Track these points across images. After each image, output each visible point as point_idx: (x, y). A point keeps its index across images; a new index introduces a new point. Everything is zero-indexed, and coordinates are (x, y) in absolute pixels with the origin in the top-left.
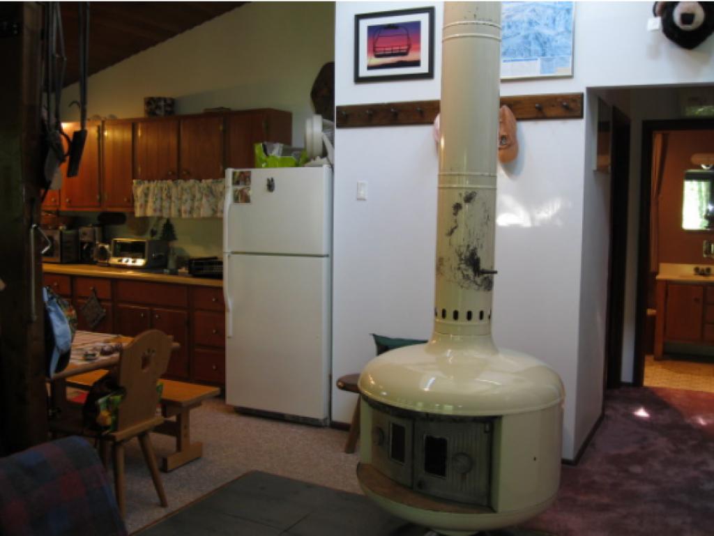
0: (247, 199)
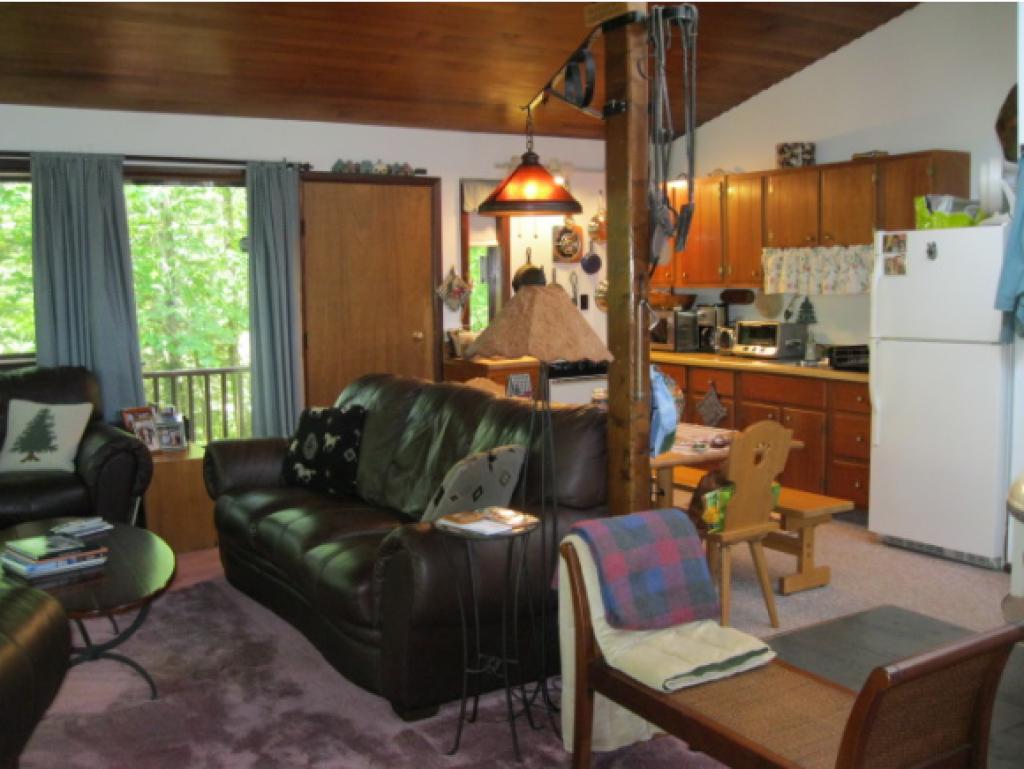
0: (901, 270)
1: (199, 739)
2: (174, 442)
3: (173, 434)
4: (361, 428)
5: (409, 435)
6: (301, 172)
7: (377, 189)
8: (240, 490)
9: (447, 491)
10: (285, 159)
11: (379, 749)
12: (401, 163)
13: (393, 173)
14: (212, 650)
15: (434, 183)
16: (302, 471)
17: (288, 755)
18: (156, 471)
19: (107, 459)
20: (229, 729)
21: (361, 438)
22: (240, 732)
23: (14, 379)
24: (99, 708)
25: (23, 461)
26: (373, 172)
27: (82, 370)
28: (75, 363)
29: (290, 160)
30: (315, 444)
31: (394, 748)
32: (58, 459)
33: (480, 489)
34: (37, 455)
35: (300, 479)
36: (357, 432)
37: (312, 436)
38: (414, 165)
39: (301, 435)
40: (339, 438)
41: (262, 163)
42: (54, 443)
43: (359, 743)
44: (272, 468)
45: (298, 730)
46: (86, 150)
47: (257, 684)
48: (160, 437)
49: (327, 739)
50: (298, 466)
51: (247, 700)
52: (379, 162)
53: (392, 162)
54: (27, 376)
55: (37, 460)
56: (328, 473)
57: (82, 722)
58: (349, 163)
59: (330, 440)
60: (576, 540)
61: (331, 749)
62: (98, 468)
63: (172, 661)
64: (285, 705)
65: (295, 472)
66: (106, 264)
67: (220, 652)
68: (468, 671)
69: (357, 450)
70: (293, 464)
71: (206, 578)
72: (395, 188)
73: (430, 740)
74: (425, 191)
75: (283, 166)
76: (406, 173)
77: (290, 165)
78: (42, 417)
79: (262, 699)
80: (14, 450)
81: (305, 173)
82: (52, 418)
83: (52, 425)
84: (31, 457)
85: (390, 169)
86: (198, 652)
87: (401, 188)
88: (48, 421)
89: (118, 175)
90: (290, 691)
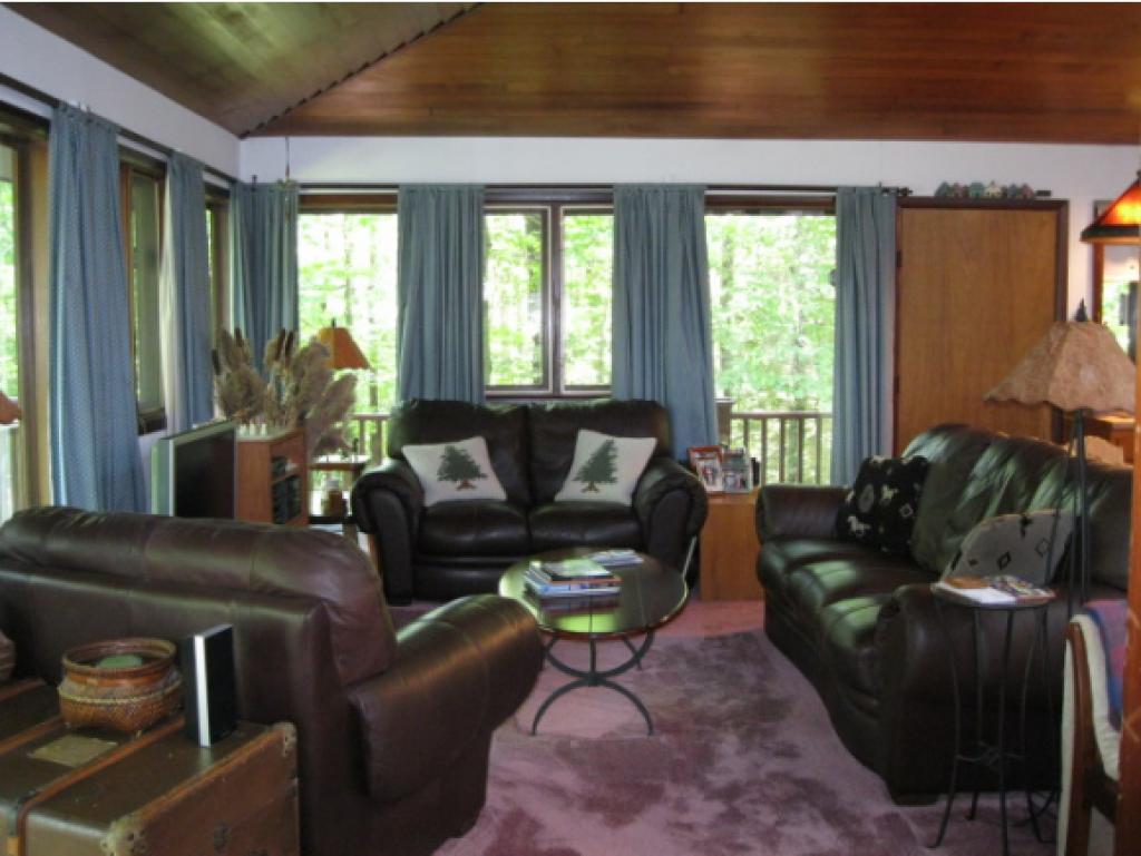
1: (675, 780)
2: (739, 484)
3: (739, 476)
4: (922, 480)
5: (971, 491)
6: (898, 198)
7: (989, 214)
8: (784, 539)
9: (965, 553)
10: (880, 184)
11: (854, 827)
12: (1019, 184)
13: (1009, 196)
14: (725, 699)
15: (1060, 208)
16: (855, 524)
17: (757, 813)
18: (711, 512)
19: (663, 494)
20: (710, 777)
21: (921, 492)
22: (718, 781)
23: (586, 409)
24: (594, 735)
25: (584, 491)
26: (985, 195)
27: (653, 404)
28: (649, 398)
29: (886, 184)
30: (872, 496)
31: (873, 829)
32: (616, 491)
33: (1008, 556)
34: (597, 485)
35: (853, 533)
36: (916, 486)
37: (869, 488)
38: (1036, 186)
39: (859, 487)
40: (896, 491)
41: (854, 189)
42: (614, 475)
43: (834, 816)
44: (825, 520)
45: (778, 791)
46: (668, 180)
47: (757, 739)
48: (725, 480)
49: (805, 805)
50: (852, 519)
51: (738, 753)
52: (993, 184)
53: (1008, 184)
54: (599, 408)
55: (596, 490)
56: (881, 530)
57: (574, 744)
58: (956, 185)
59: (888, 493)
60: (1084, 622)
61: (803, 816)
62: (654, 503)
63: (681, 703)
64: (776, 765)
65: (848, 525)
66: (683, 297)
67: (732, 702)
68: (959, 757)
69: (915, 507)
70: (847, 516)
71: (747, 628)
72: (1010, 213)
73: (914, 829)
74: (1047, 217)
75: (878, 192)
76: (1025, 196)
77: (886, 190)
78: (608, 447)
79: (755, 755)
80: (577, 479)
81: (903, 199)
82: (614, 449)
83: (615, 456)
84: (591, 488)
85: (1005, 191)
86: (711, 699)
87: (1019, 213)
88: (611, 453)
89: (699, 205)
90: (789, 752)
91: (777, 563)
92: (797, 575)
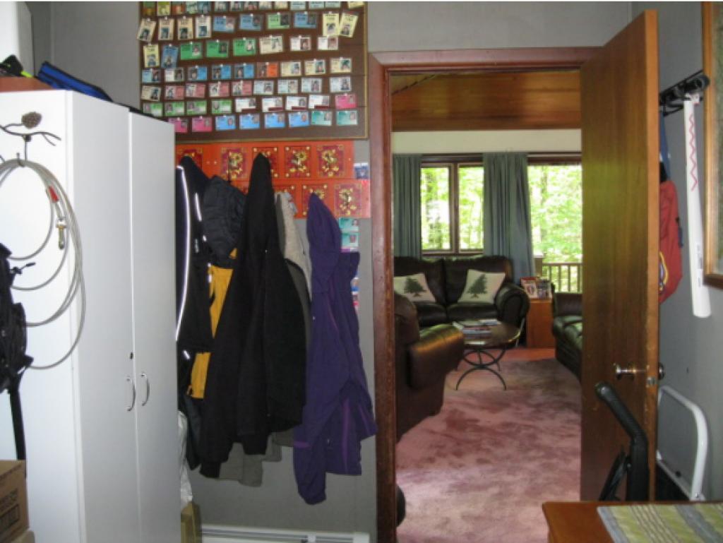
1: (516, 402)
2: (545, 294)
3: (545, 291)
8: (563, 314)
14: (537, 380)
17: (547, 410)
18: (531, 307)
19: (508, 299)
20: (530, 401)
22: (533, 402)
23: (472, 261)
25: (472, 297)
27: (503, 257)
28: (501, 254)
32: (487, 297)
34: (478, 295)
42: (486, 290)
45: (556, 405)
46: (509, 150)
47: (550, 391)
48: (538, 293)
51: (541, 395)
55: (477, 297)
62: (504, 303)
63: (518, 381)
64: (557, 398)
66: (517, 206)
67: (539, 381)
71: (548, 358)
78: (482, 278)
79: (549, 395)
80: (468, 292)
82: (486, 279)
83: (486, 282)
84: (475, 296)
86: (530, 380)
88: (484, 280)
89: (524, 161)
90: (563, 395)
91: (560, 325)
92: (568, 329)
